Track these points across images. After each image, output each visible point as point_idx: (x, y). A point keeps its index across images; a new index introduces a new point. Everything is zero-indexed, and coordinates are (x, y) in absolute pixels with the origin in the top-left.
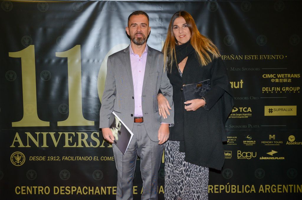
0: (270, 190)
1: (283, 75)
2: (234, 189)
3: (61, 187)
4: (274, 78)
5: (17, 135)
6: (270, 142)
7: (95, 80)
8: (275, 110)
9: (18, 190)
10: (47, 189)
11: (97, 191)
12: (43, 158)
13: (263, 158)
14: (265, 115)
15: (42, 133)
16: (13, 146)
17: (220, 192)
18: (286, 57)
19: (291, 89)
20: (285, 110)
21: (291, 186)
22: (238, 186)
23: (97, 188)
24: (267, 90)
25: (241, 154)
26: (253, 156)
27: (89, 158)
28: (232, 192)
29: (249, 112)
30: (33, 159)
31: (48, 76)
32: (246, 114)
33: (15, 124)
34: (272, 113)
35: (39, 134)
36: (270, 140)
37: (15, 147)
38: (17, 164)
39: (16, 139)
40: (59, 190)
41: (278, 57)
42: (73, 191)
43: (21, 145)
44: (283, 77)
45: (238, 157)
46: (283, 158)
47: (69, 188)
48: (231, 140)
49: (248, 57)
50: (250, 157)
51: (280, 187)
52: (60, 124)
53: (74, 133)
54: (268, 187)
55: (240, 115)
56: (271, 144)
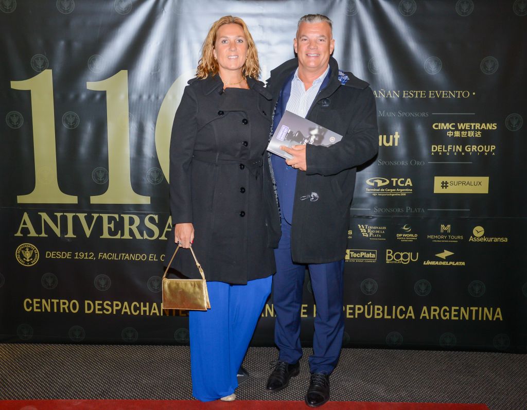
0: (439, 314)
1: (467, 124)
2: (378, 312)
3: (97, 302)
4: (452, 130)
5: (26, 217)
6: (442, 237)
7: (152, 129)
8: (453, 183)
9: (29, 305)
10: (74, 304)
11: (155, 309)
12: (68, 255)
13: (429, 263)
14: (435, 192)
15: (65, 214)
16: (19, 234)
17: (356, 317)
19: (481, 148)
20: (468, 183)
21: (474, 309)
22: (386, 307)
23: (155, 304)
24: (440, 150)
25: (392, 256)
26: (413, 259)
27: (141, 257)
28: (376, 317)
29: (408, 187)
30: (52, 255)
31: (75, 122)
32: (403, 190)
33: (22, 199)
34: (446, 188)
35: (61, 216)
36: (441, 234)
37: (22, 235)
38: (26, 263)
39: (25, 223)
40: (93, 307)
41: (461, 94)
42: (115, 308)
44: (467, 128)
45: (387, 260)
46: (463, 264)
47: (110, 303)
48: (377, 232)
49: (409, 94)
50: (407, 261)
51: (455, 310)
52: (95, 200)
53: (116, 216)
54: (435, 310)
55: (393, 192)
56: (444, 239)
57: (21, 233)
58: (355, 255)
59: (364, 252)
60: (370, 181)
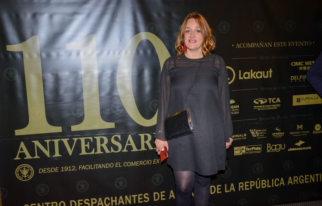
0: (298, 181)
1: (310, 62)
2: (264, 184)
3: (79, 201)
4: (302, 66)
5: (22, 145)
6: (298, 133)
8: (303, 99)
10: (62, 204)
11: (121, 201)
12: (56, 170)
13: (291, 149)
14: (294, 105)
15: (52, 140)
16: (17, 158)
17: (251, 189)
18: (314, 43)
20: (311, 98)
21: (317, 175)
22: (268, 180)
23: (121, 197)
24: (295, 78)
25: (270, 148)
26: (282, 148)
27: (110, 165)
28: (263, 187)
29: (278, 103)
30: (44, 171)
32: (275, 105)
33: (18, 132)
34: (299, 102)
35: (50, 142)
36: (298, 131)
37: (20, 159)
38: (24, 178)
39: (22, 150)
40: (76, 204)
41: (306, 43)
42: (92, 203)
43: (28, 156)
44: (310, 64)
45: (268, 150)
46: (310, 148)
47: (88, 200)
48: (261, 133)
49: (277, 45)
50: (279, 150)
51: (307, 177)
52: (74, 128)
53: (91, 138)
54: (296, 179)
55: (270, 107)
56: (299, 134)
57: (19, 157)
58: (249, 149)
59: (254, 146)
60: (256, 101)
